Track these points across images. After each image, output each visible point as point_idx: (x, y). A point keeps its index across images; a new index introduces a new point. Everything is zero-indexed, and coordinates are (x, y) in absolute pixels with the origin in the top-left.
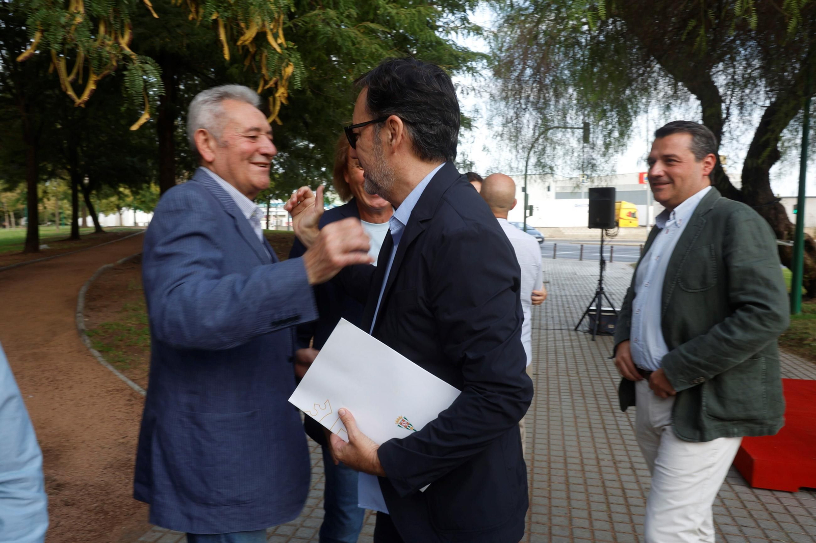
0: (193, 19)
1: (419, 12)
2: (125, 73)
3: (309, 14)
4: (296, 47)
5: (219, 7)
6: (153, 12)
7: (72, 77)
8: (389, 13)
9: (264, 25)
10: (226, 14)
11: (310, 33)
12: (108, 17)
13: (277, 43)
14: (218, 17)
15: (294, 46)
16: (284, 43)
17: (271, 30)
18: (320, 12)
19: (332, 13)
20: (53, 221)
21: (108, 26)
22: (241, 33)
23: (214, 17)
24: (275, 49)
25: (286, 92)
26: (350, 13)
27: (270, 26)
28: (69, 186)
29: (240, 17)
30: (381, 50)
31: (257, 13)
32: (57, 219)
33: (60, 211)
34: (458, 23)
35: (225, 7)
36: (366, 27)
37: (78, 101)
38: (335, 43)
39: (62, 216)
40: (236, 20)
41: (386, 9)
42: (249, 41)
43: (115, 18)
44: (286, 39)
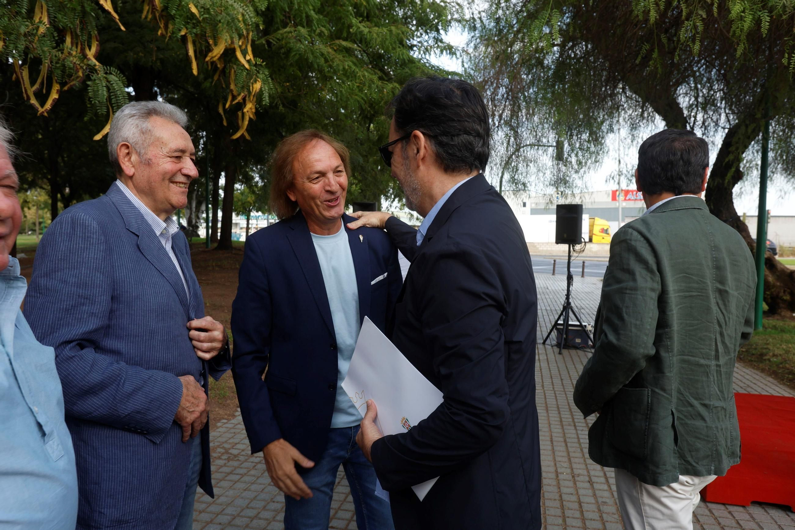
0: (162, 34)
1: (391, 31)
2: (90, 83)
3: (281, 32)
4: (265, 63)
5: (188, 23)
6: (120, 24)
7: (36, 86)
8: (361, 32)
9: (232, 42)
10: (195, 31)
11: (283, 51)
12: (75, 29)
13: (246, 58)
14: (186, 34)
15: (263, 62)
16: (252, 59)
17: (240, 47)
18: (292, 29)
19: (303, 31)
20: (34, 231)
21: (75, 37)
22: (209, 49)
23: (183, 33)
24: (243, 66)
25: (253, 107)
26: (322, 32)
27: (238, 43)
28: (49, 196)
29: (209, 33)
30: (354, 67)
31: (225, 31)
32: (37, 228)
33: (41, 220)
34: (431, 42)
35: (193, 24)
36: (340, 46)
37: (40, 110)
38: (307, 59)
39: (43, 225)
40: (205, 36)
41: (359, 28)
42: (217, 58)
43: (82, 29)
44: (255, 56)
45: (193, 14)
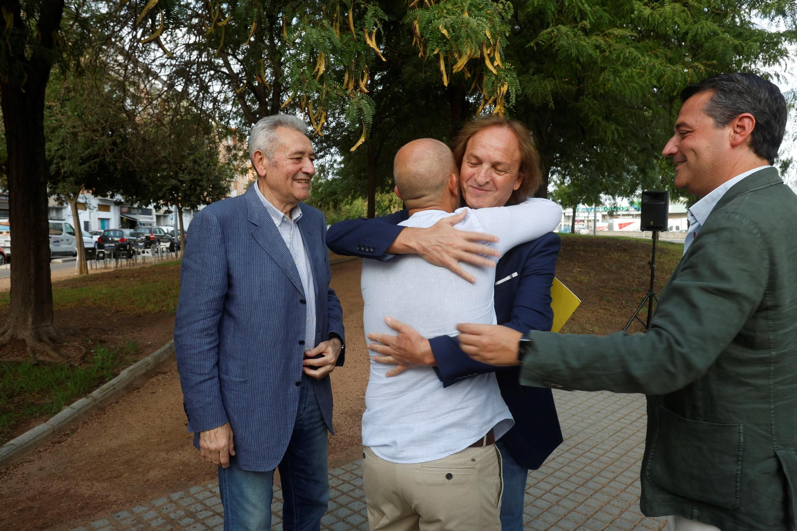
4: (513, 67)
5: (439, 43)
6: (382, 57)
10: (445, 48)
13: (495, 64)
14: (438, 52)
15: (511, 66)
16: (500, 65)
17: (489, 55)
22: (455, 62)
23: (436, 52)
24: (491, 71)
25: (502, 108)
29: (455, 49)
35: (444, 43)
40: (452, 52)
44: (503, 61)
45: (443, 35)
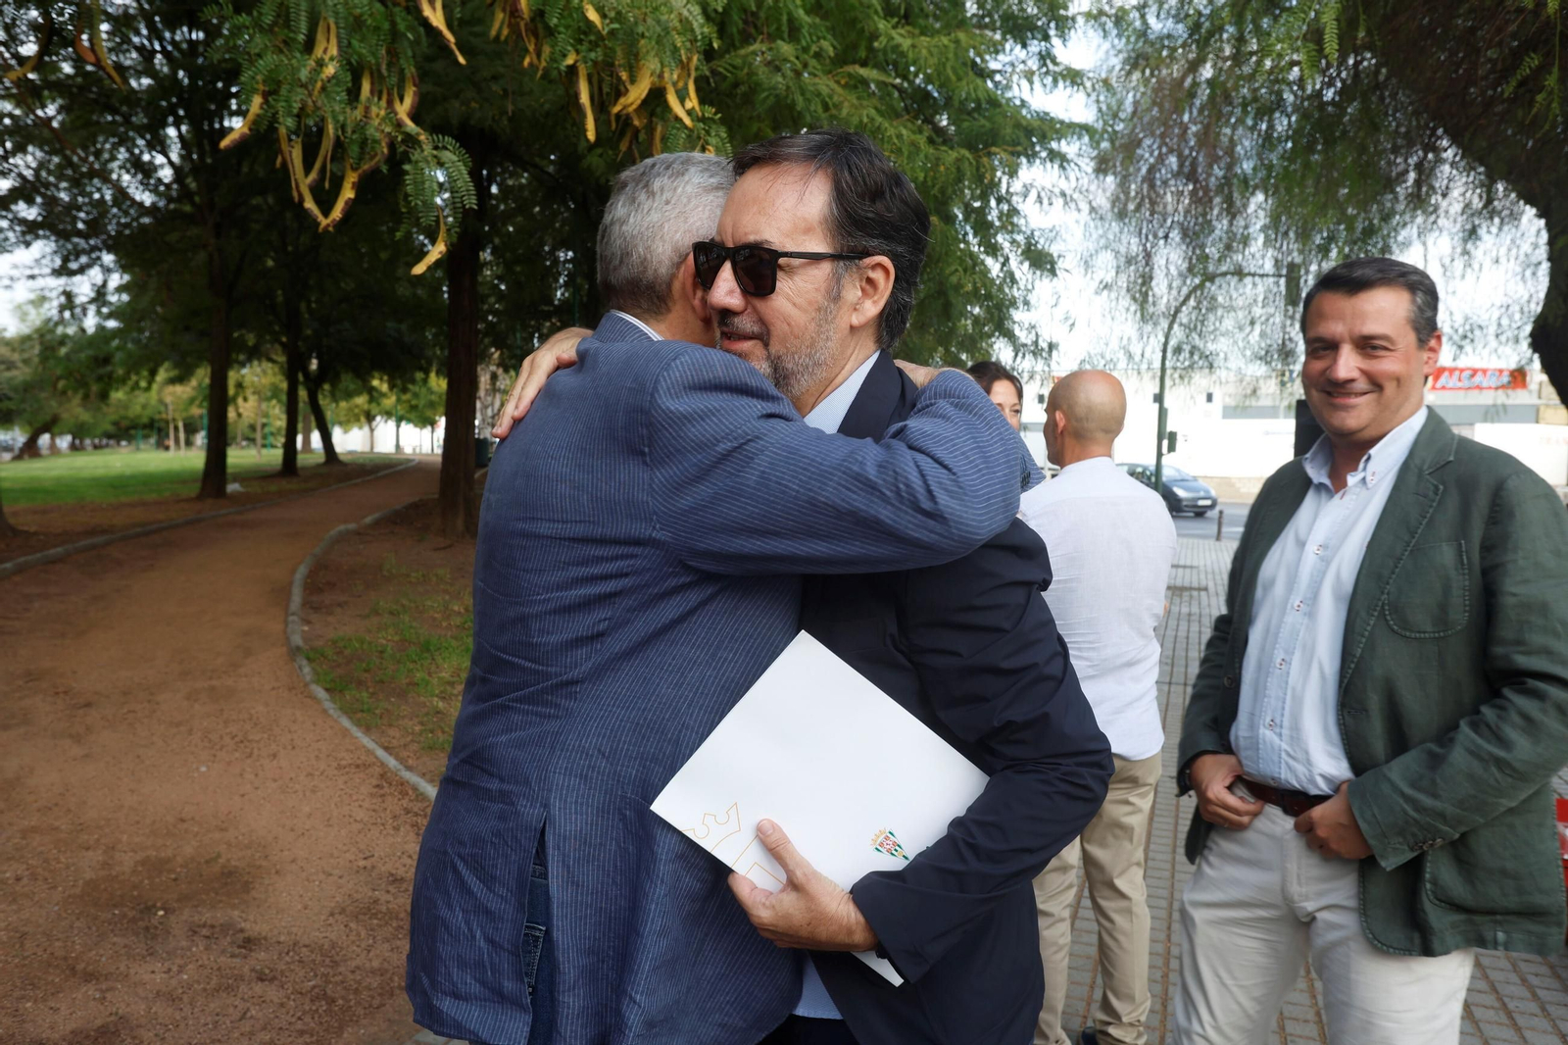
0: (531, 64)
1: (957, 42)
2: (407, 167)
3: (742, 52)
4: (719, 115)
5: (580, 41)
6: (457, 53)
7: (313, 175)
8: (898, 46)
9: (661, 76)
10: (593, 55)
11: (743, 88)
12: (378, 65)
13: (684, 107)
14: (576, 62)
15: (715, 114)
16: (697, 108)
17: (675, 84)
18: (764, 47)
19: (786, 48)
20: (252, 440)
21: (377, 79)
22: (619, 92)
23: (570, 61)
24: (678, 119)
26: (821, 49)
27: (672, 75)
28: (284, 374)
29: (620, 59)
30: (879, 119)
31: (653, 53)
32: (258, 436)
33: (264, 420)
34: (1033, 64)
35: (590, 42)
36: (850, 75)
37: (324, 222)
38: (792, 106)
39: (267, 430)
40: (612, 65)
41: (893, 38)
42: (634, 106)
43: (390, 65)
44: (702, 101)
45: (589, 23)
